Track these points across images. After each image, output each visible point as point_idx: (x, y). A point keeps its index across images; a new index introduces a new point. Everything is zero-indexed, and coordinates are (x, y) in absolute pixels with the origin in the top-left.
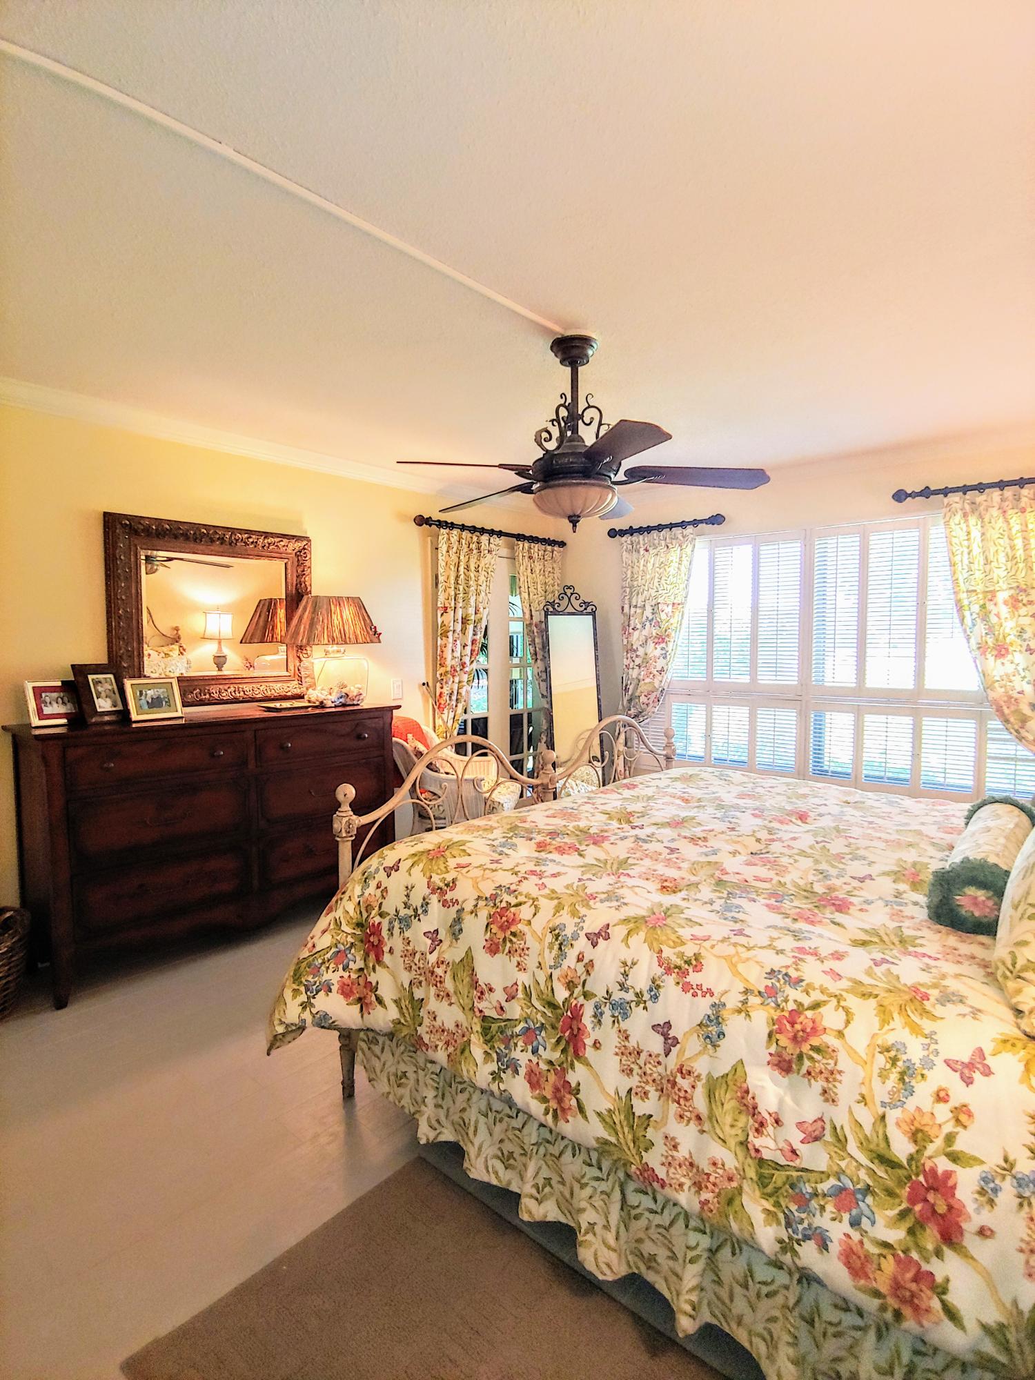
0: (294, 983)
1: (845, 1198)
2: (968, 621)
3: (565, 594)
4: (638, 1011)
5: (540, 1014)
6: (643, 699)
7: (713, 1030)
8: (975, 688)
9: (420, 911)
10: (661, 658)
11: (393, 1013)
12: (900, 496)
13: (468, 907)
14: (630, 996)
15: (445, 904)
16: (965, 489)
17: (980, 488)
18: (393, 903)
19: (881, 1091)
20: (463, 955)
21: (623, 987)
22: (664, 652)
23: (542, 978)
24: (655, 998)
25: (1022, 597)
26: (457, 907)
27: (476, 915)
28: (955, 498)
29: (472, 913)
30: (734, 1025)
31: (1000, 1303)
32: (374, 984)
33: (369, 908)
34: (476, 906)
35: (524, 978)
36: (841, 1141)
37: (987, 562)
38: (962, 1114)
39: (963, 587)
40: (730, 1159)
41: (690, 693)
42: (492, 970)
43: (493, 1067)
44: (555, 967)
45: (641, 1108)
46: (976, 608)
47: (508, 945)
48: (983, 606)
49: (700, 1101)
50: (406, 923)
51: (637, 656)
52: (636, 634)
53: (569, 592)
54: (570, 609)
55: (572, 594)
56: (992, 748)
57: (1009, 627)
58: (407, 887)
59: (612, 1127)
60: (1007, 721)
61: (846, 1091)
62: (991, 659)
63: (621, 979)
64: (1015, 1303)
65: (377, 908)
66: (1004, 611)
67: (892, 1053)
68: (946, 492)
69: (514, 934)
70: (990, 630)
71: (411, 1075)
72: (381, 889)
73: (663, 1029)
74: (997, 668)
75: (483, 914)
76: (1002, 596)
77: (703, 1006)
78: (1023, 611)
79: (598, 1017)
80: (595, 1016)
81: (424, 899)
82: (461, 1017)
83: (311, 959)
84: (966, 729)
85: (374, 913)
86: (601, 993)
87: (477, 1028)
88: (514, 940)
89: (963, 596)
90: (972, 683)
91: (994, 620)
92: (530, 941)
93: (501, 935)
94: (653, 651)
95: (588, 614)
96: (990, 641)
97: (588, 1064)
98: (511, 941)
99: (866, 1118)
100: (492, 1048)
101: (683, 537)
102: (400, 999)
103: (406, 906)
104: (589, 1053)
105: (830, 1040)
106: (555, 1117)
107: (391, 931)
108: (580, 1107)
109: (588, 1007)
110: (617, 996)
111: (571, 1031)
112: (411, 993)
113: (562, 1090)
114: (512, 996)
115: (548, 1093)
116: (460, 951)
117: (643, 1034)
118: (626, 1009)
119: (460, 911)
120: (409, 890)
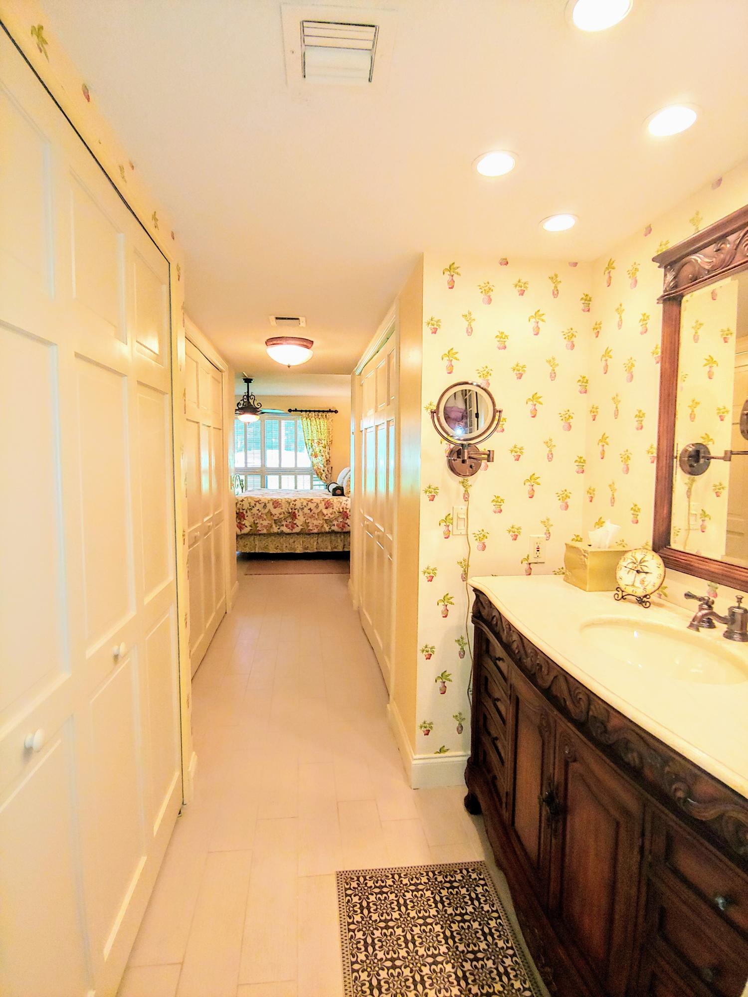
1: (336, 519)
2: (308, 447)
4: (305, 508)
5: (287, 515)
7: (317, 507)
8: (310, 466)
9: (255, 506)
11: (249, 528)
12: (290, 411)
14: (303, 506)
15: (259, 503)
16: (306, 411)
17: (310, 411)
18: (247, 506)
19: (339, 506)
23: (287, 509)
24: (307, 506)
25: (320, 442)
27: (270, 503)
28: (304, 413)
29: (268, 503)
30: (320, 505)
32: (244, 524)
33: (239, 509)
35: (283, 510)
36: (335, 512)
37: (312, 432)
38: (347, 505)
39: (306, 438)
40: (321, 522)
42: (276, 511)
43: (278, 528)
44: (289, 507)
45: (307, 521)
46: (310, 444)
47: (279, 506)
48: (311, 444)
49: (317, 517)
50: (251, 509)
56: (315, 483)
57: (317, 450)
59: (303, 526)
60: (318, 475)
61: (335, 507)
62: (314, 458)
63: (301, 505)
66: (316, 445)
67: (339, 501)
68: (302, 411)
69: (280, 504)
70: (313, 450)
71: (249, 544)
72: (241, 505)
73: (310, 509)
74: (315, 461)
76: (316, 441)
77: (315, 504)
78: (320, 445)
79: (298, 512)
81: (255, 504)
82: (268, 522)
84: (308, 477)
86: (298, 508)
87: (273, 522)
89: (307, 441)
90: (308, 465)
91: (314, 447)
92: (283, 504)
93: (277, 505)
96: (313, 453)
97: (298, 519)
99: (338, 509)
100: (277, 524)
102: (251, 525)
103: (250, 506)
104: (298, 517)
105: (332, 503)
106: (292, 530)
107: (247, 512)
108: (297, 526)
109: (296, 511)
110: (301, 507)
111: (293, 516)
112: (254, 523)
113: (294, 525)
114: (280, 514)
115: (290, 527)
116: (267, 510)
117: (306, 510)
118: (303, 509)
119: (265, 503)
120: (249, 503)
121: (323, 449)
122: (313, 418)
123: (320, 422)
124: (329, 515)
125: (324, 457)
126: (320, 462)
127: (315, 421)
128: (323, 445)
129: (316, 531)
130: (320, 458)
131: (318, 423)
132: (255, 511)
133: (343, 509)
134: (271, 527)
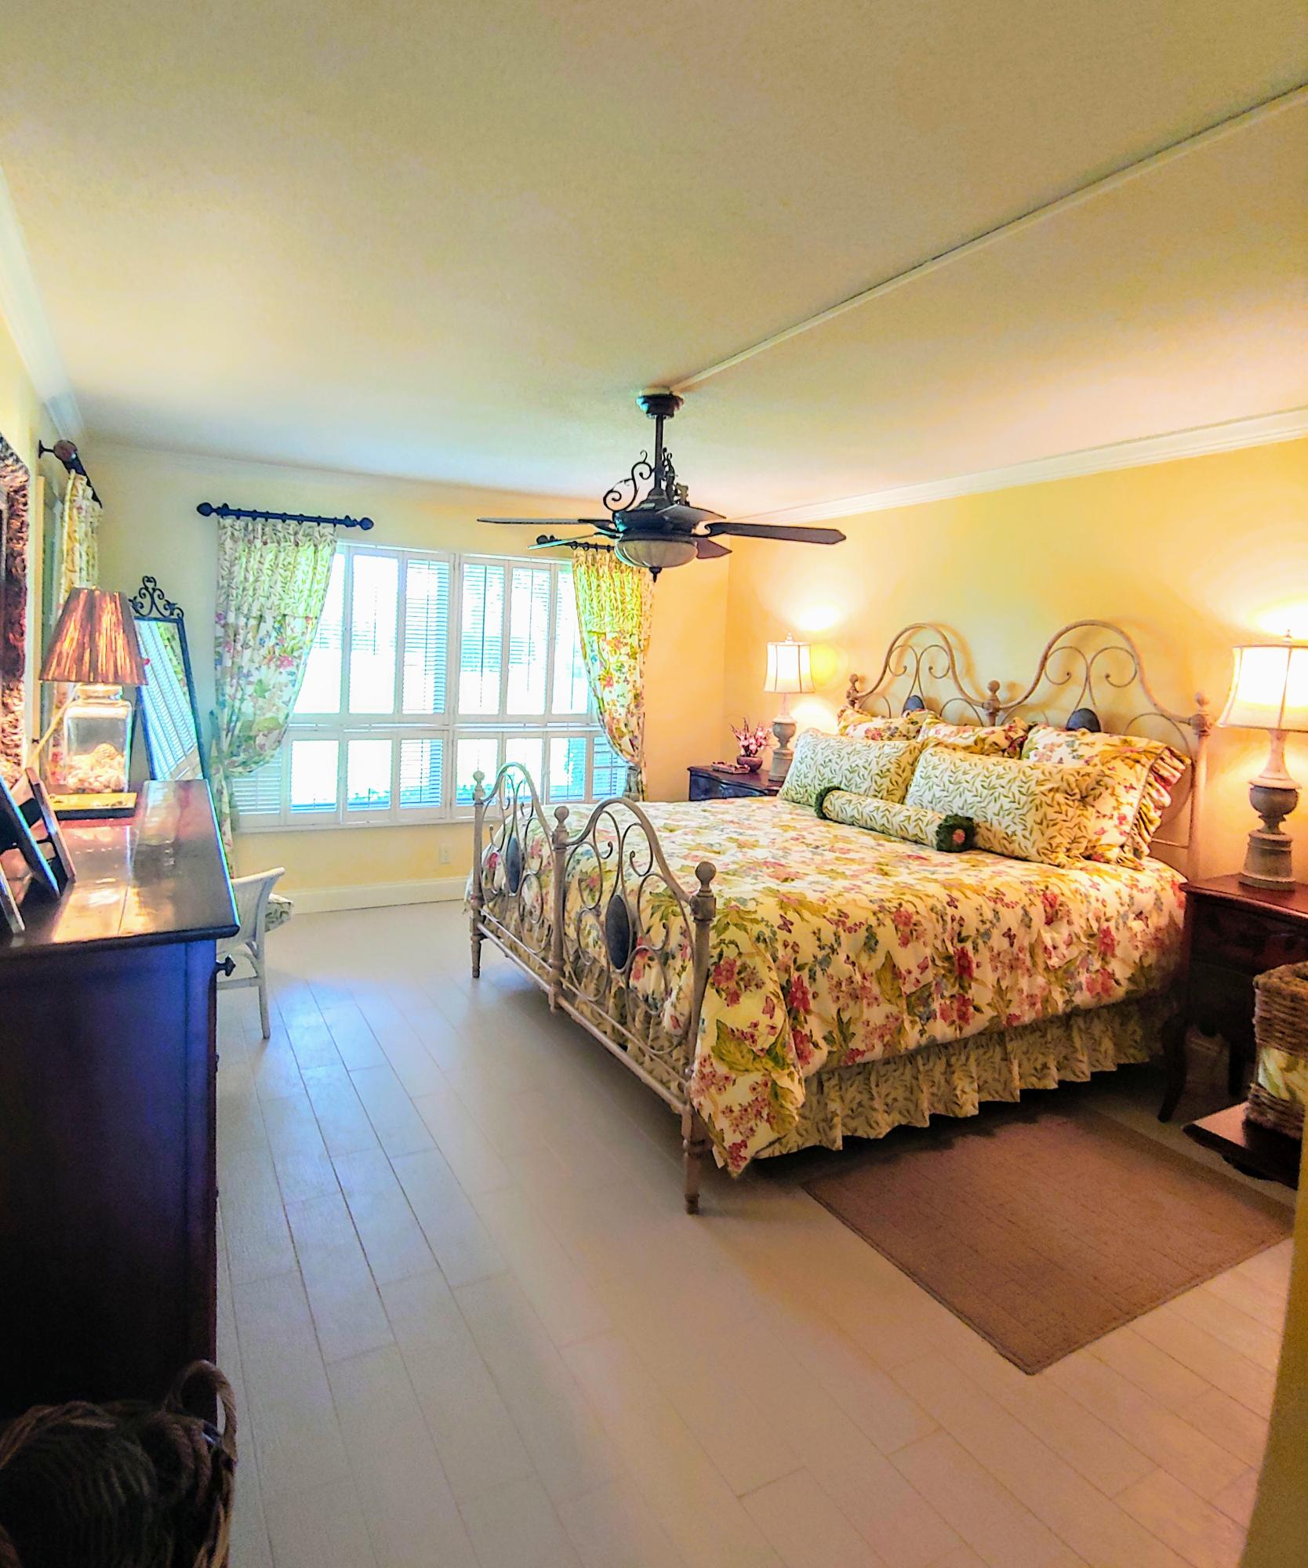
0: (783, 1070)
2: (588, 655)
3: (146, 588)
4: (993, 933)
5: (942, 967)
6: (260, 740)
7: (1026, 921)
8: (590, 711)
9: (836, 946)
10: (290, 685)
11: (825, 1048)
12: (542, 541)
13: (873, 922)
14: (988, 925)
15: (850, 930)
18: (809, 950)
20: (884, 960)
21: (983, 922)
22: (293, 678)
23: (938, 944)
24: (998, 919)
25: (621, 639)
26: (864, 928)
27: (884, 925)
28: (579, 552)
29: (879, 925)
31: (1129, 965)
32: (809, 1034)
33: (787, 970)
34: (878, 919)
35: (928, 951)
37: (600, 610)
39: (585, 628)
40: (1042, 981)
41: (319, 728)
42: (906, 959)
43: (918, 1027)
44: (944, 932)
45: (1003, 985)
46: (594, 646)
47: (914, 933)
48: (598, 645)
49: (1029, 964)
50: (826, 962)
51: (250, 683)
52: (248, 653)
53: (150, 585)
54: (155, 614)
55: (154, 590)
57: (613, 662)
58: (814, 933)
59: (993, 1007)
61: (1074, 917)
62: (602, 687)
63: (980, 918)
64: (1135, 962)
65: (792, 965)
66: (610, 648)
67: (1079, 892)
68: (574, 545)
69: (915, 925)
70: (602, 665)
72: (789, 947)
74: (606, 694)
75: (888, 922)
76: (609, 637)
77: (1019, 911)
78: (622, 649)
79: (976, 949)
80: (974, 948)
81: (835, 934)
82: (887, 1008)
83: (780, 1039)
85: (792, 970)
86: (973, 933)
87: (904, 1005)
88: (916, 928)
91: (604, 656)
92: (926, 924)
93: (907, 930)
94: (270, 675)
95: (174, 621)
96: (602, 671)
97: (976, 980)
98: (916, 930)
99: (1083, 923)
100: (915, 1014)
101: (321, 537)
102: (830, 1032)
103: (821, 948)
104: (976, 972)
105: (1061, 898)
106: (961, 1029)
107: (812, 977)
108: (977, 1009)
109: (969, 946)
110: (982, 929)
111: (961, 968)
112: (840, 1020)
113: (964, 1007)
114: (923, 968)
115: (955, 1016)
116: (879, 959)
117: (999, 942)
118: (987, 935)
119: (870, 928)
120: (817, 934)
121: (628, 662)
122: (606, 569)
123: (622, 583)
124: (1063, 948)
125: (630, 687)
126: (617, 698)
127: (609, 581)
128: (627, 649)
129: (1028, 1016)
130: (619, 688)
131: (617, 583)
132: (840, 966)
133: (1098, 920)
134: (900, 1030)
